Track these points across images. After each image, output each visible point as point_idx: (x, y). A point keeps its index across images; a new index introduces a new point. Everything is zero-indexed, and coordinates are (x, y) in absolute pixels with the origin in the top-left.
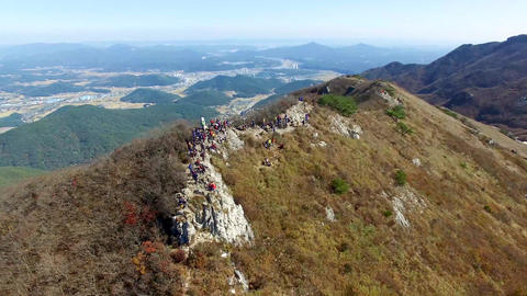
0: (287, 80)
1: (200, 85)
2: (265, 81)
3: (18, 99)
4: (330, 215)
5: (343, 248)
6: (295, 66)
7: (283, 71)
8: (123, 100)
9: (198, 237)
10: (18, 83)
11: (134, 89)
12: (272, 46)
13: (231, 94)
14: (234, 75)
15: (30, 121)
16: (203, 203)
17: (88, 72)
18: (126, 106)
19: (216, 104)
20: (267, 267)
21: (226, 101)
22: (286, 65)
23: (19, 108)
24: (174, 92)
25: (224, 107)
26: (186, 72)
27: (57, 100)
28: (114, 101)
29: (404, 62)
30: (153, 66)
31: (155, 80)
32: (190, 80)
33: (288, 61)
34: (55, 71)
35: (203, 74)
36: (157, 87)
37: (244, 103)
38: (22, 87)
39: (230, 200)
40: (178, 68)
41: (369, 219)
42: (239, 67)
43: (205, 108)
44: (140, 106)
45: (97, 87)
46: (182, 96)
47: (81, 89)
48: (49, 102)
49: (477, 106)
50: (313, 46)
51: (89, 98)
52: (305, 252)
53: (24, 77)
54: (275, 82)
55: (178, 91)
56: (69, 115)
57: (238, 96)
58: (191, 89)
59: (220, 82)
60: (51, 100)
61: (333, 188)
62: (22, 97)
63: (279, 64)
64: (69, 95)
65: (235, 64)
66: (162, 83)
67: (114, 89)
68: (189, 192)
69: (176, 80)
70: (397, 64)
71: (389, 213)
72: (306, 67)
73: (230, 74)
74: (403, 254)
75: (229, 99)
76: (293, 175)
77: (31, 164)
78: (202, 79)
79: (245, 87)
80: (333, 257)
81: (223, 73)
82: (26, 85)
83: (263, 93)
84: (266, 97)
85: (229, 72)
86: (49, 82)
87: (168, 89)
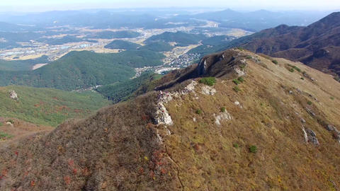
0: (210, 35)
1: (154, 38)
2: (195, 36)
3: (45, 47)
4: (194, 119)
5: (196, 128)
6: (216, 25)
7: (208, 29)
8: (105, 47)
9: (160, 123)
10: (44, 37)
11: (113, 40)
12: (201, 11)
13: (173, 44)
14: (176, 31)
15: (52, 60)
16: (161, 115)
17: (84, 29)
18: (108, 51)
19: (163, 51)
20: (176, 130)
21: (170, 49)
22: (210, 24)
23: (46, 52)
24: (137, 42)
25: (168, 52)
26: (145, 29)
27: (67, 48)
28: (100, 48)
29: (290, 24)
30: (124, 25)
31: (125, 34)
32: (147, 34)
33: (211, 22)
34: (65, 29)
35: (156, 30)
36: (127, 39)
37: (181, 50)
38: (46, 39)
39: (167, 114)
40: (140, 26)
41: (206, 121)
42: (179, 26)
43: (157, 53)
44: (116, 51)
45: (91, 38)
46: (142, 45)
47: (81, 40)
48: (62, 48)
49: (331, 59)
50: (228, 12)
51: (85, 46)
52: (185, 128)
53: (48, 32)
54: (202, 36)
55: (140, 42)
56: (75, 57)
57: (177, 45)
58: (148, 40)
59: (167, 36)
60: (63, 47)
61: (197, 112)
62: (47, 45)
63: (205, 24)
64: (74, 44)
65: (176, 24)
66: (130, 36)
67: (100, 40)
68: (158, 112)
69: (139, 34)
70: (284, 26)
71: (213, 120)
72: (223, 26)
73: (173, 30)
74: (214, 131)
75: (172, 48)
76: (186, 108)
77: (55, 86)
78: (155, 34)
79: (182, 39)
80: (193, 130)
81: (168, 30)
82: (49, 37)
83: (194, 44)
84: (195, 46)
85: (172, 29)
86: (62, 36)
87: (133, 40)
